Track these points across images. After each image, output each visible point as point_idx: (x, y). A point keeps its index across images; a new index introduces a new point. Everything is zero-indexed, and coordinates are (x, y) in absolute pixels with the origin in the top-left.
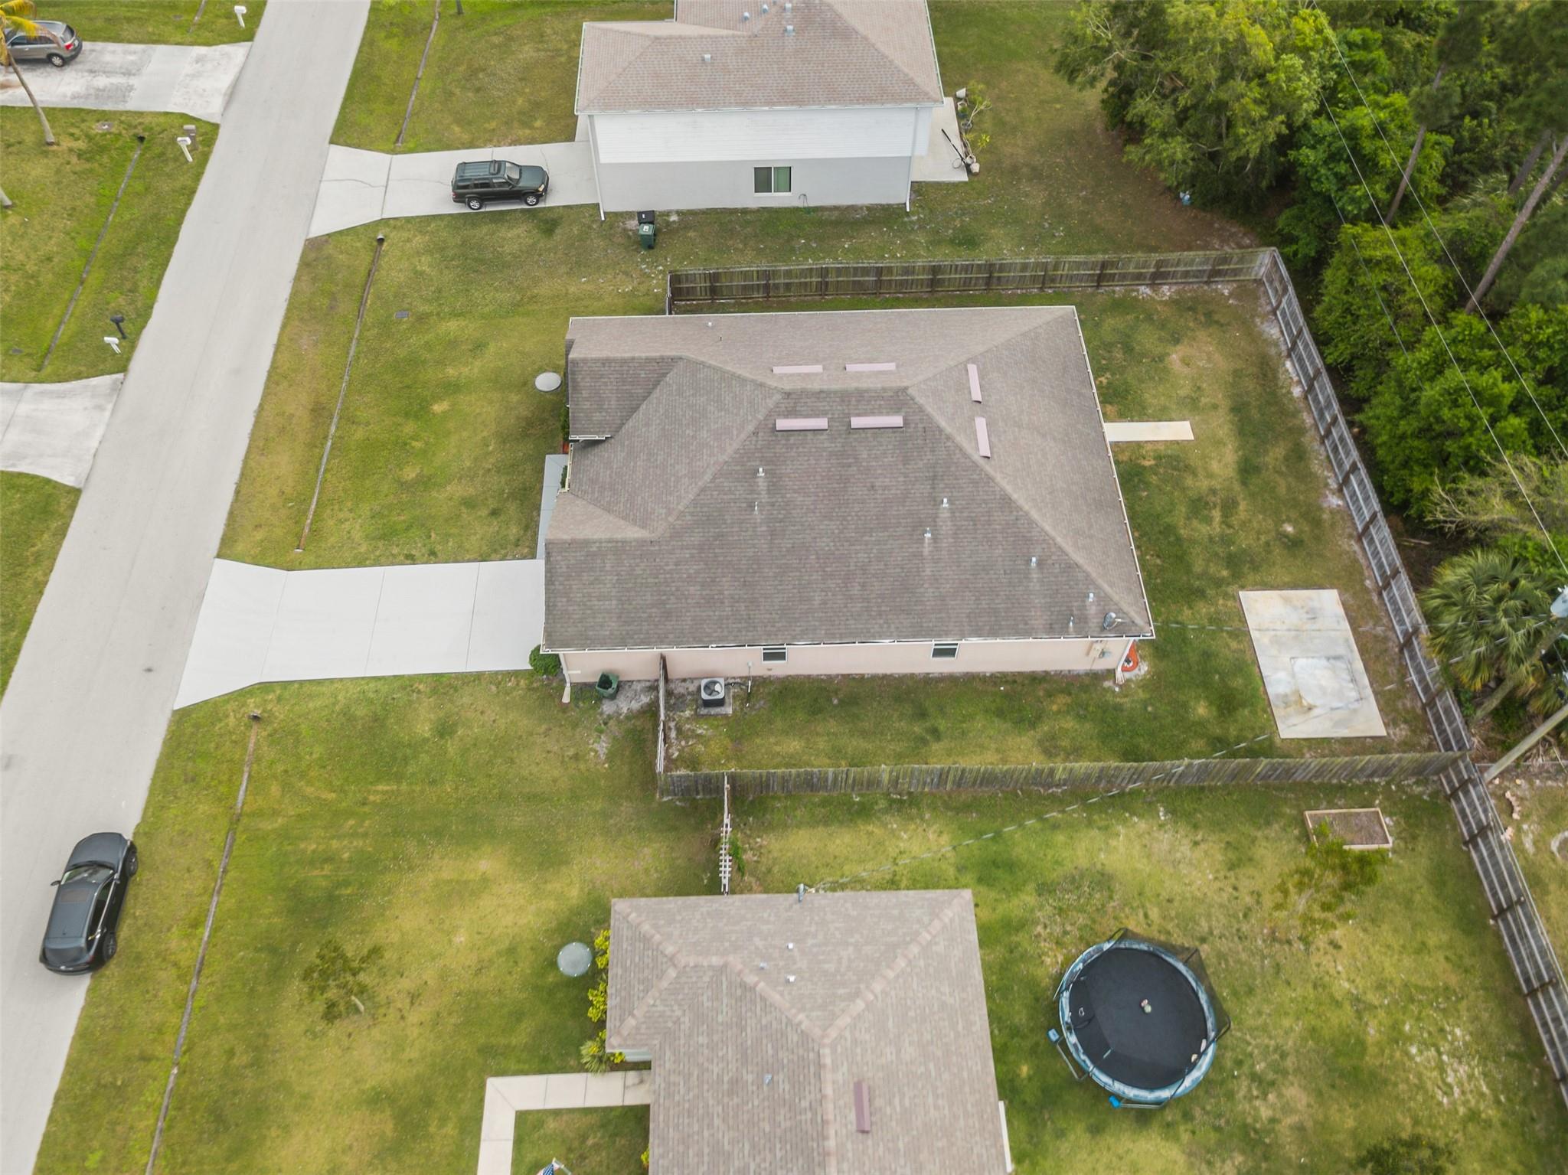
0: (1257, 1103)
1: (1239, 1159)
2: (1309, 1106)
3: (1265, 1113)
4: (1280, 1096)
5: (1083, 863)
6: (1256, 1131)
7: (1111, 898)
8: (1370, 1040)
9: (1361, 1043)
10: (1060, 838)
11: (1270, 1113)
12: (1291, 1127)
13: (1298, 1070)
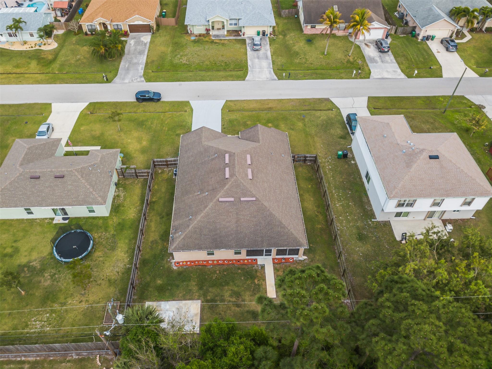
0: (49, 274)
1: (39, 267)
2: (44, 285)
3: (46, 275)
4: (49, 279)
5: (119, 245)
6: (43, 272)
7: (108, 250)
8: (54, 304)
9: (54, 302)
10: (127, 241)
11: (46, 276)
12: (41, 280)
13: (53, 284)
